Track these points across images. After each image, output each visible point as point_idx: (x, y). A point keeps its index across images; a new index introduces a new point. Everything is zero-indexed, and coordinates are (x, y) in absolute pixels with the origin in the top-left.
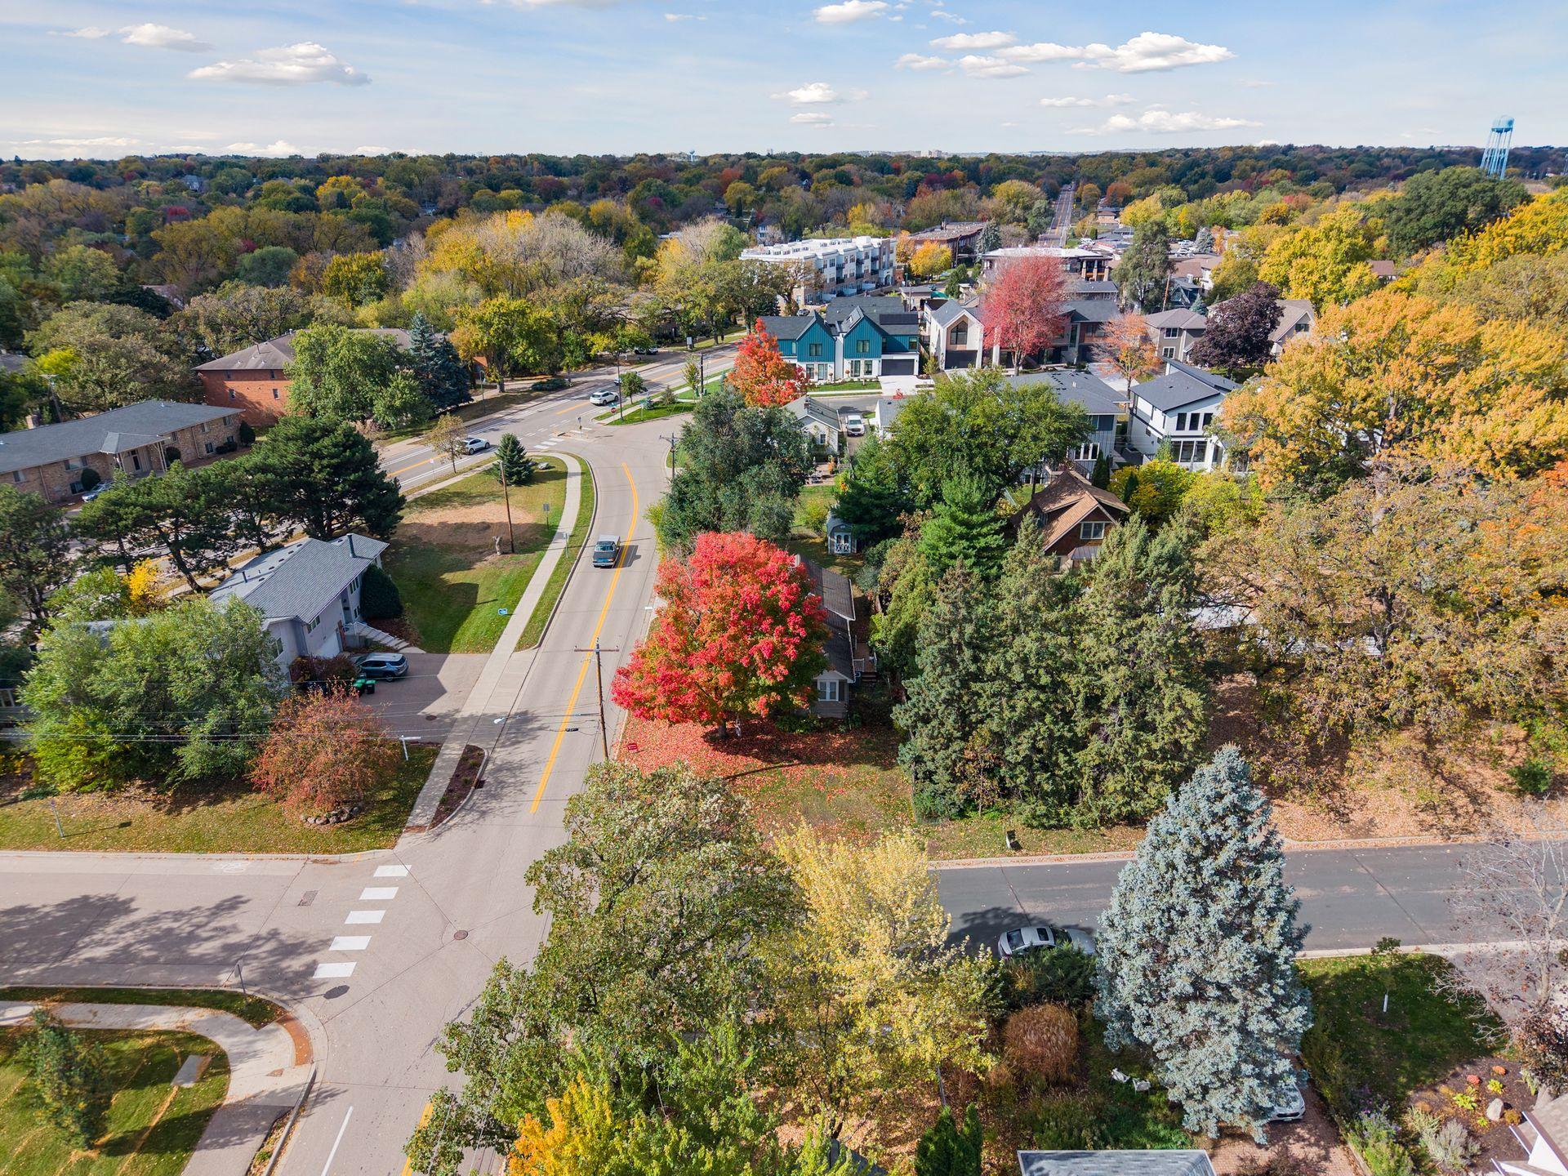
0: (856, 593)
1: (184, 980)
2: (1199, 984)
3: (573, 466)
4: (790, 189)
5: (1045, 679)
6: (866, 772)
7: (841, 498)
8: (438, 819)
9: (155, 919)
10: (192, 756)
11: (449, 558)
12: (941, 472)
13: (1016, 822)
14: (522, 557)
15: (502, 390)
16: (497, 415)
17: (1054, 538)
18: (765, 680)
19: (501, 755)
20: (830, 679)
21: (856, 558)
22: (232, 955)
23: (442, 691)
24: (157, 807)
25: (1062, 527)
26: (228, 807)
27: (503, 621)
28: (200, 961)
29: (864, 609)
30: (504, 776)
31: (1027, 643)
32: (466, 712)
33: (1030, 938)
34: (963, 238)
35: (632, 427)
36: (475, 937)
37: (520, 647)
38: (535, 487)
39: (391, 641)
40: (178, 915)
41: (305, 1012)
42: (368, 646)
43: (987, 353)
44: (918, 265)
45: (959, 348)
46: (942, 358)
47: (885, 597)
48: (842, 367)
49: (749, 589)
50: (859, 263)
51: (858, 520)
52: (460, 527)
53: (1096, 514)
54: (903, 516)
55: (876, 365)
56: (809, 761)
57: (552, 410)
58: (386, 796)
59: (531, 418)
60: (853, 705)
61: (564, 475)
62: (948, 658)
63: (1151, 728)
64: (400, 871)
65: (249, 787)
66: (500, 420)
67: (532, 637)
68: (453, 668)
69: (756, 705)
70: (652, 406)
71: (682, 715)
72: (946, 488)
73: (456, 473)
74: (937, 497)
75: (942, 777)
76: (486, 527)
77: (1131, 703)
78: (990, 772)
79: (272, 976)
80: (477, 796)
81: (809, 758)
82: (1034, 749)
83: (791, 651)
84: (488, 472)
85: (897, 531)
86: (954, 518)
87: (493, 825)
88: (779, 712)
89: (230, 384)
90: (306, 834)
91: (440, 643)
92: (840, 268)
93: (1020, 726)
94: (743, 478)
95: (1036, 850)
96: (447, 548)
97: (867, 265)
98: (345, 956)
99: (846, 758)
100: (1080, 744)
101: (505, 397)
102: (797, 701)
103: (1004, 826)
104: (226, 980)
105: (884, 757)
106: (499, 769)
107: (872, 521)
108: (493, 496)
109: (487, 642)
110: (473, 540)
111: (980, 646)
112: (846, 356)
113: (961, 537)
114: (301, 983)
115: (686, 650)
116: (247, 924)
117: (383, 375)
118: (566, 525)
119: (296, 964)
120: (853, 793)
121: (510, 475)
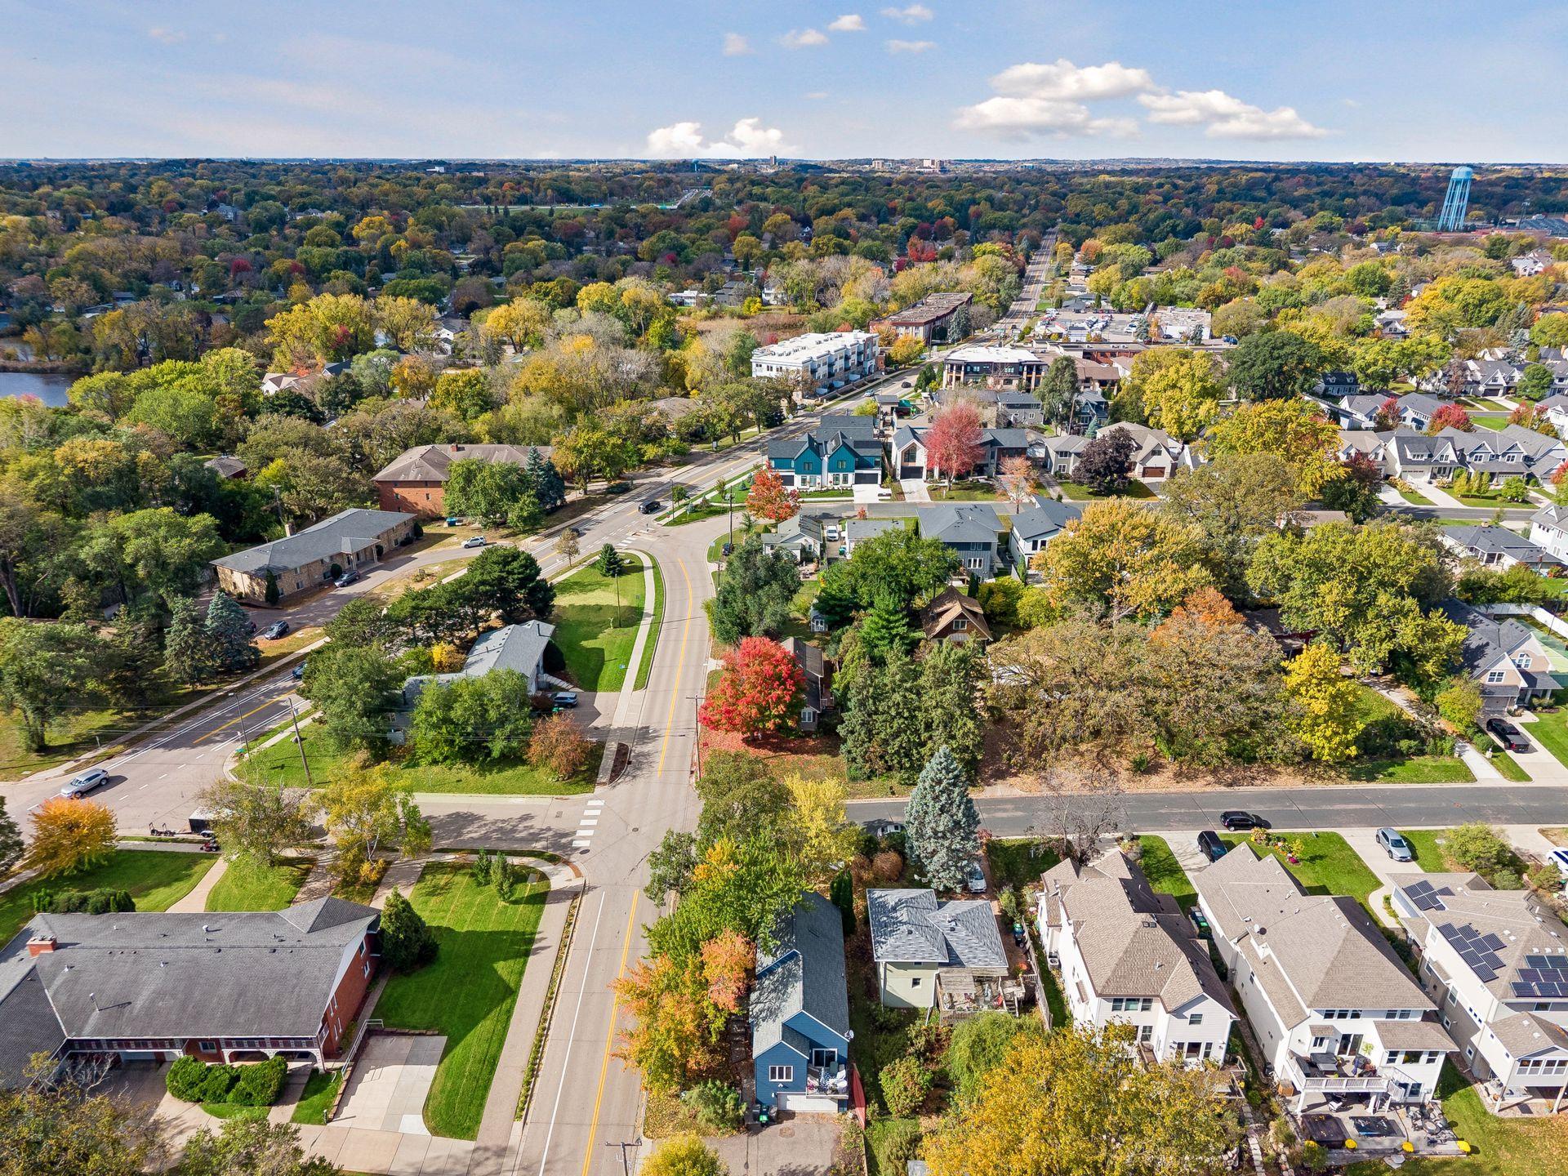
0: (825, 657)
1: (517, 847)
2: (935, 833)
3: (647, 562)
4: (791, 245)
5: (906, 714)
6: (825, 758)
7: (819, 598)
8: (612, 779)
9: (496, 822)
10: (497, 747)
11: (583, 630)
12: (874, 590)
13: (894, 782)
14: (626, 630)
15: (586, 492)
16: (585, 516)
17: (938, 629)
18: (774, 712)
19: (638, 749)
20: (808, 711)
21: (827, 634)
22: (535, 837)
23: (599, 714)
24: (474, 773)
25: (943, 622)
26: (509, 773)
27: (623, 673)
28: (522, 839)
29: (829, 668)
30: (641, 759)
31: (897, 697)
32: (615, 726)
33: (891, 829)
34: (938, 318)
35: (682, 527)
36: (643, 830)
37: (636, 688)
38: (624, 578)
39: (564, 684)
40: (503, 821)
41: (575, 858)
42: (550, 687)
43: (931, 471)
44: (897, 351)
45: (911, 464)
46: (899, 472)
47: (841, 662)
48: (826, 478)
49: (767, 668)
50: (847, 358)
51: (828, 613)
52: (583, 607)
53: (961, 616)
54: (853, 613)
55: (851, 477)
56: (796, 753)
57: (623, 511)
58: (583, 768)
59: (610, 518)
60: (820, 725)
61: (641, 569)
62: (862, 703)
63: (953, 737)
64: (600, 803)
65: (524, 762)
66: (589, 520)
67: (641, 683)
68: (601, 699)
69: (770, 725)
70: (695, 509)
71: (733, 727)
72: (877, 600)
73: (572, 567)
74: (871, 604)
75: (859, 760)
76: (599, 608)
77: (945, 727)
78: (882, 757)
79: (556, 845)
80: (629, 768)
81: (794, 751)
82: (901, 746)
83: (787, 698)
84: (593, 565)
85: (850, 621)
86: (880, 617)
87: (640, 782)
88: (780, 728)
89: (396, 490)
90: (548, 786)
91: (592, 686)
92: (831, 365)
93: (896, 735)
94: (760, 592)
95: (902, 795)
96: (580, 624)
97: (854, 358)
98: (584, 838)
99: (814, 751)
100: (923, 744)
101: (588, 499)
102: (790, 723)
103: (889, 784)
104: (538, 846)
105: (833, 751)
106: (638, 755)
107: (837, 613)
108: (599, 584)
109: (617, 686)
110: (594, 618)
111: (876, 698)
112: (829, 471)
113: (883, 627)
114: (569, 848)
115: (738, 696)
116: (537, 824)
117: (513, 494)
118: (649, 607)
119: (564, 841)
120: (817, 768)
121: (608, 570)
